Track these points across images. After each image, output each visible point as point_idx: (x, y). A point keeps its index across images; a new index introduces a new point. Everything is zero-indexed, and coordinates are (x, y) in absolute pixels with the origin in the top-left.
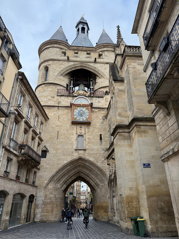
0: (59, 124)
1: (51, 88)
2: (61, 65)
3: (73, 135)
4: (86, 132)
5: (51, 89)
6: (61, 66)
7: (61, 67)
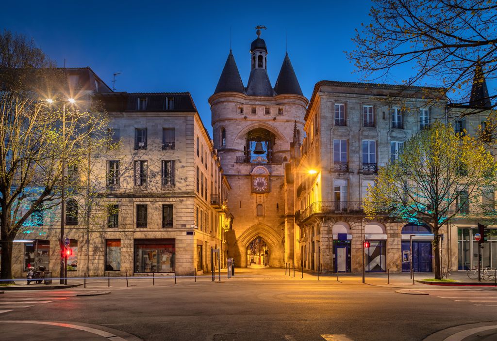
0: (241, 193)
1: (230, 155)
2: (238, 125)
3: (253, 204)
4: (265, 201)
5: (230, 157)
6: (238, 127)
7: (238, 129)
